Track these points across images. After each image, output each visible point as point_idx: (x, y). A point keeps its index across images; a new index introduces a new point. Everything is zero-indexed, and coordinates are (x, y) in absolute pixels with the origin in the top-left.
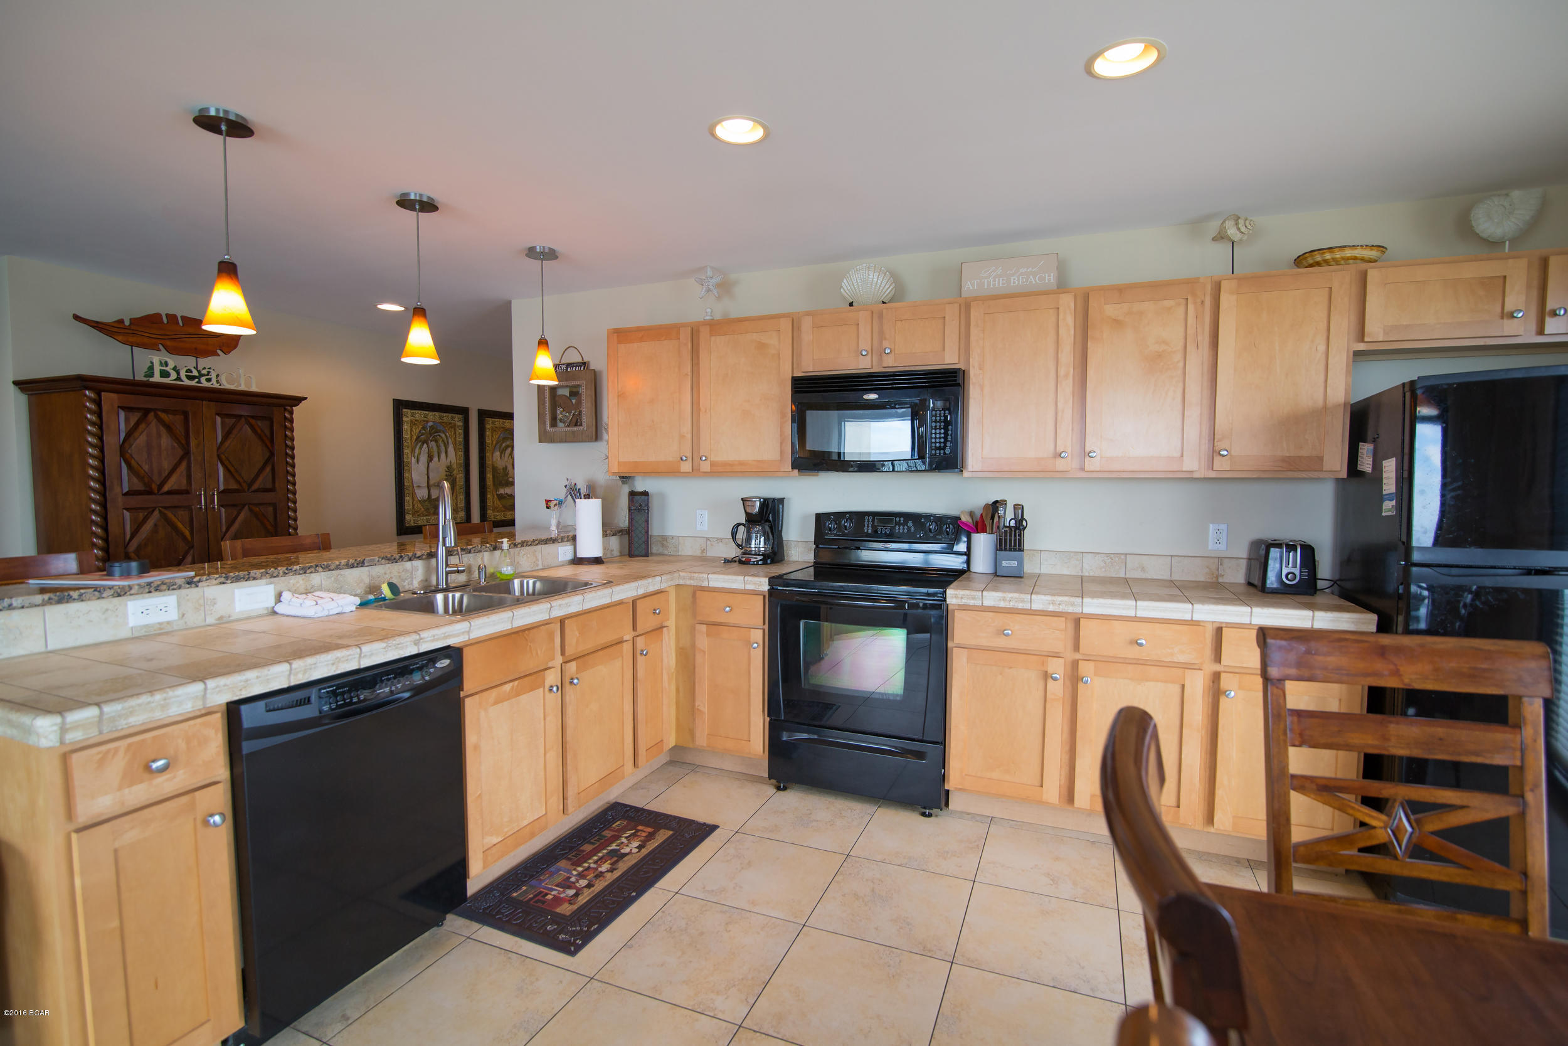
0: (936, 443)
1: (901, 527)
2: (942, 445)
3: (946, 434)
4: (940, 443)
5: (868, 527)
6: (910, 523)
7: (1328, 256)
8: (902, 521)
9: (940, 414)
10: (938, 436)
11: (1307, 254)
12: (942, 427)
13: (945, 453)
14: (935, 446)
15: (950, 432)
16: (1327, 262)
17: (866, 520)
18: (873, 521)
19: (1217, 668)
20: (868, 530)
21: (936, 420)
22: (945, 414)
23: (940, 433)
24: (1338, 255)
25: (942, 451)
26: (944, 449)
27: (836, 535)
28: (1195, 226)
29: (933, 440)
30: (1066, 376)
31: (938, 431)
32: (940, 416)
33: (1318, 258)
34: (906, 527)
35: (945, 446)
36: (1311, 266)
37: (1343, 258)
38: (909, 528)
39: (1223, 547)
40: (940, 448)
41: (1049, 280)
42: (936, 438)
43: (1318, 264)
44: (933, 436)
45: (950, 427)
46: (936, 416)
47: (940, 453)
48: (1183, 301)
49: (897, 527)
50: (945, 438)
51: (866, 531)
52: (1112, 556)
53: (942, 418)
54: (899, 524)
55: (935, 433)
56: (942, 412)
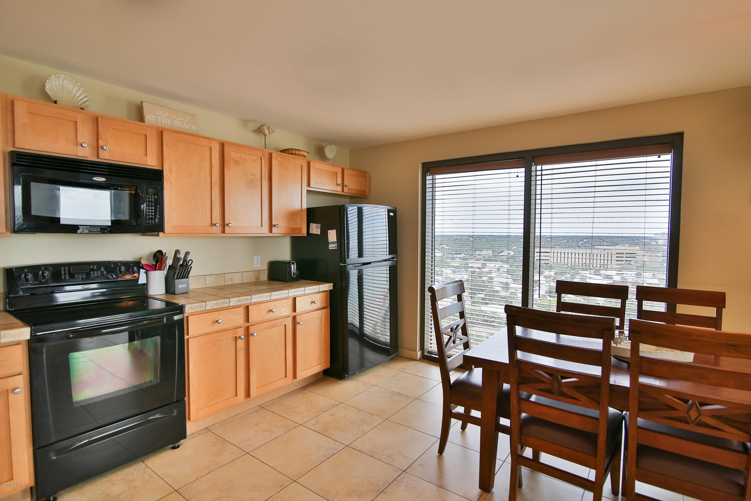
0: (149, 215)
1: (96, 272)
2: (153, 217)
3: (155, 209)
4: (152, 215)
5: (65, 274)
6: (102, 269)
7: (297, 152)
8: (95, 268)
9: (152, 197)
10: (150, 211)
11: (290, 149)
12: (153, 205)
13: (155, 222)
14: (149, 217)
15: (158, 209)
16: (296, 154)
17: (63, 270)
18: (69, 270)
19: (295, 314)
20: (65, 277)
21: (149, 200)
22: (154, 197)
23: (152, 209)
24: (300, 153)
25: (153, 221)
26: (155, 219)
27: (33, 284)
28: (245, 122)
29: (148, 213)
30: (216, 184)
31: (150, 208)
32: (152, 198)
33: (294, 152)
34: (99, 272)
35: (155, 218)
36: (290, 154)
37: (301, 154)
38: (102, 272)
39: (259, 266)
40: (151, 219)
41: (194, 129)
42: (149, 212)
43: (292, 154)
44: (148, 211)
45: (158, 206)
46: (149, 198)
47: (152, 222)
48: (260, 158)
49: (92, 272)
50: (155, 212)
51: (63, 278)
52: (219, 275)
53: (153, 200)
54: (93, 270)
55: (149, 209)
56: (153, 196)
